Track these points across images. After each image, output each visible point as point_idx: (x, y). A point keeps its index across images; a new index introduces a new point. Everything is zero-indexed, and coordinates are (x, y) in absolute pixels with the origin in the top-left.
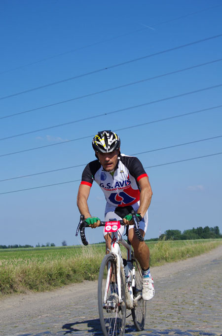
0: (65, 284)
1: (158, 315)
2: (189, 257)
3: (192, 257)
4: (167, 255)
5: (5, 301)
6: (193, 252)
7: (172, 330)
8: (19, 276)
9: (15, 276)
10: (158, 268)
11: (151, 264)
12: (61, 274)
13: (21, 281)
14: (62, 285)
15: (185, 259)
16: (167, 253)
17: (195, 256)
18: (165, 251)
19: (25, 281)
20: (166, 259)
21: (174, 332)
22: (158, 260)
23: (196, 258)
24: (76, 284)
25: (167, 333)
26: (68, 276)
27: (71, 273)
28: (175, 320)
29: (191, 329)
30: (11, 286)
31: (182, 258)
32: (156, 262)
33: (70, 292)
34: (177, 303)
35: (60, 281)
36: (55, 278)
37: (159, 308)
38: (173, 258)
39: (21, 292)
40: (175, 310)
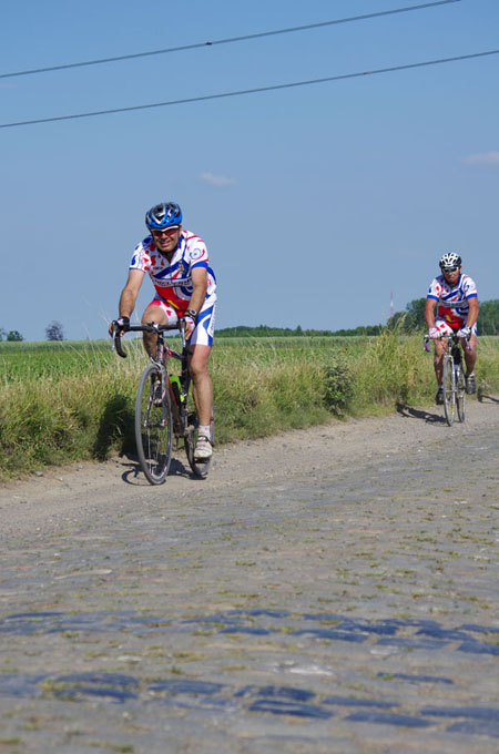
0: (48, 463)
1: (363, 571)
7: (408, 623)
10: (377, 423)
11: (354, 408)
12: (34, 428)
14: (39, 467)
16: (411, 373)
18: (404, 365)
21: (416, 629)
24: (89, 464)
25: (391, 631)
26: (60, 436)
27: (72, 425)
28: (421, 591)
29: (476, 621)
32: (370, 401)
33: (66, 491)
34: (432, 534)
35: (31, 451)
36: (12, 440)
37: (367, 548)
40: (423, 558)
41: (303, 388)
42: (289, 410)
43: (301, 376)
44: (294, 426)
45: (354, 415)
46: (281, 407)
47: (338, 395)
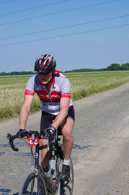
2: (111, 89)
3: (113, 88)
4: (97, 90)
5: (7, 122)
6: (114, 85)
8: (14, 109)
9: (12, 109)
11: (87, 95)
13: (15, 112)
15: (109, 90)
16: (97, 88)
17: (115, 87)
18: (96, 87)
19: (17, 111)
20: (96, 92)
22: (92, 93)
23: (116, 89)
30: (10, 115)
31: (107, 90)
32: (90, 94)
38: (101, 90)
39: (15, 117)
41: (78, 94)
42: (76, 98)
43: (78, 92)
44: (76, 100)
45: (87, 96)
46: (74, 97)
47: (84, 94)
